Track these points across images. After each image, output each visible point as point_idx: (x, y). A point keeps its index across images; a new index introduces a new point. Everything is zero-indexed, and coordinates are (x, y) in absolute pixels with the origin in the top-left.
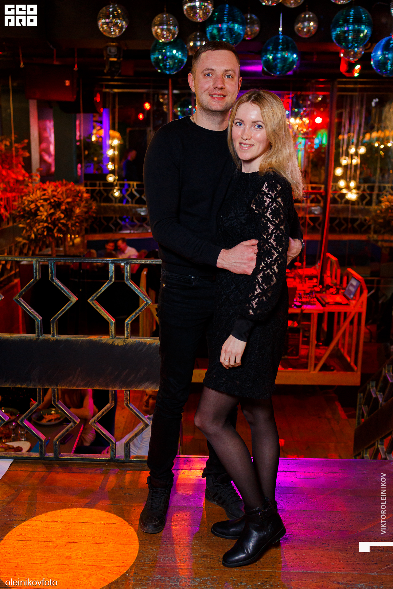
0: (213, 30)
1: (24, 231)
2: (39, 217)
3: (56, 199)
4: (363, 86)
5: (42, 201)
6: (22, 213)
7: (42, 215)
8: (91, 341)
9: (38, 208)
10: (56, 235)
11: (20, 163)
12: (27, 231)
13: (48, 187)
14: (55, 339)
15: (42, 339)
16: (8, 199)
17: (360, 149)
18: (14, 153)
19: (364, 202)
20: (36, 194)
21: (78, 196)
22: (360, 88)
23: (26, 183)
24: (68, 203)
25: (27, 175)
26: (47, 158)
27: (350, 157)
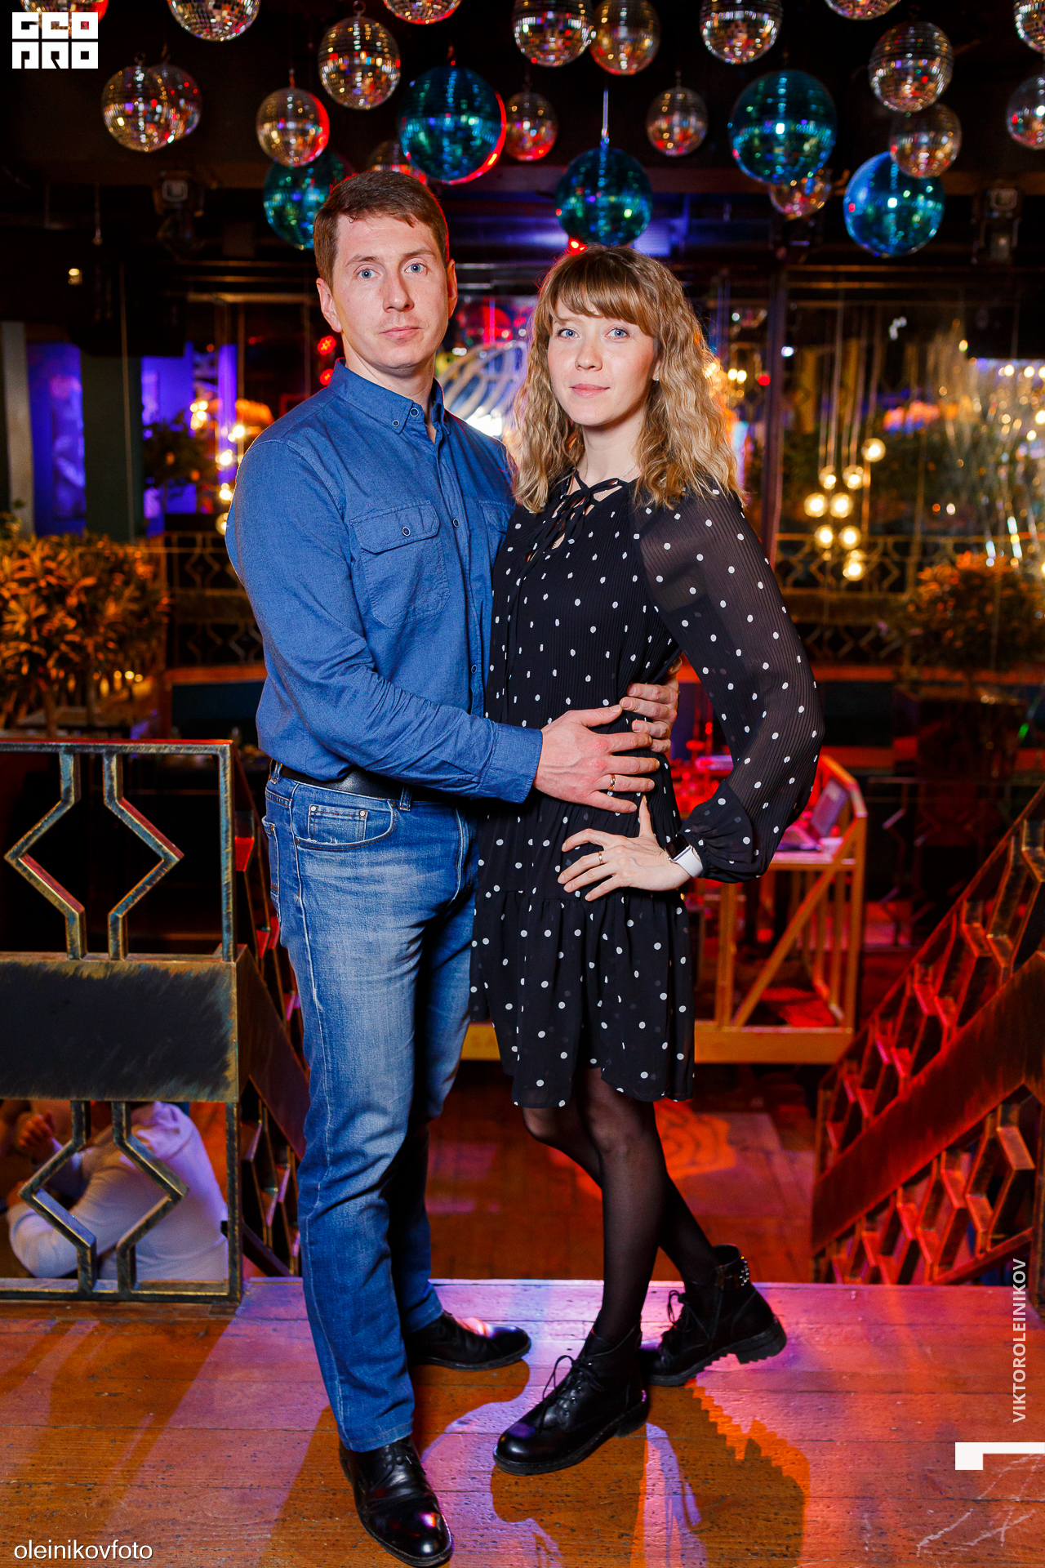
2: (7, 628)
3: (53, 580)
5: (14, 586)
7: (14, 622)
10: (54, 673)
13: (34, 549)
17: (869, 447)
19: (886, 584)
21: (121, 571)
22: (848, 289)
24: (87, 590)
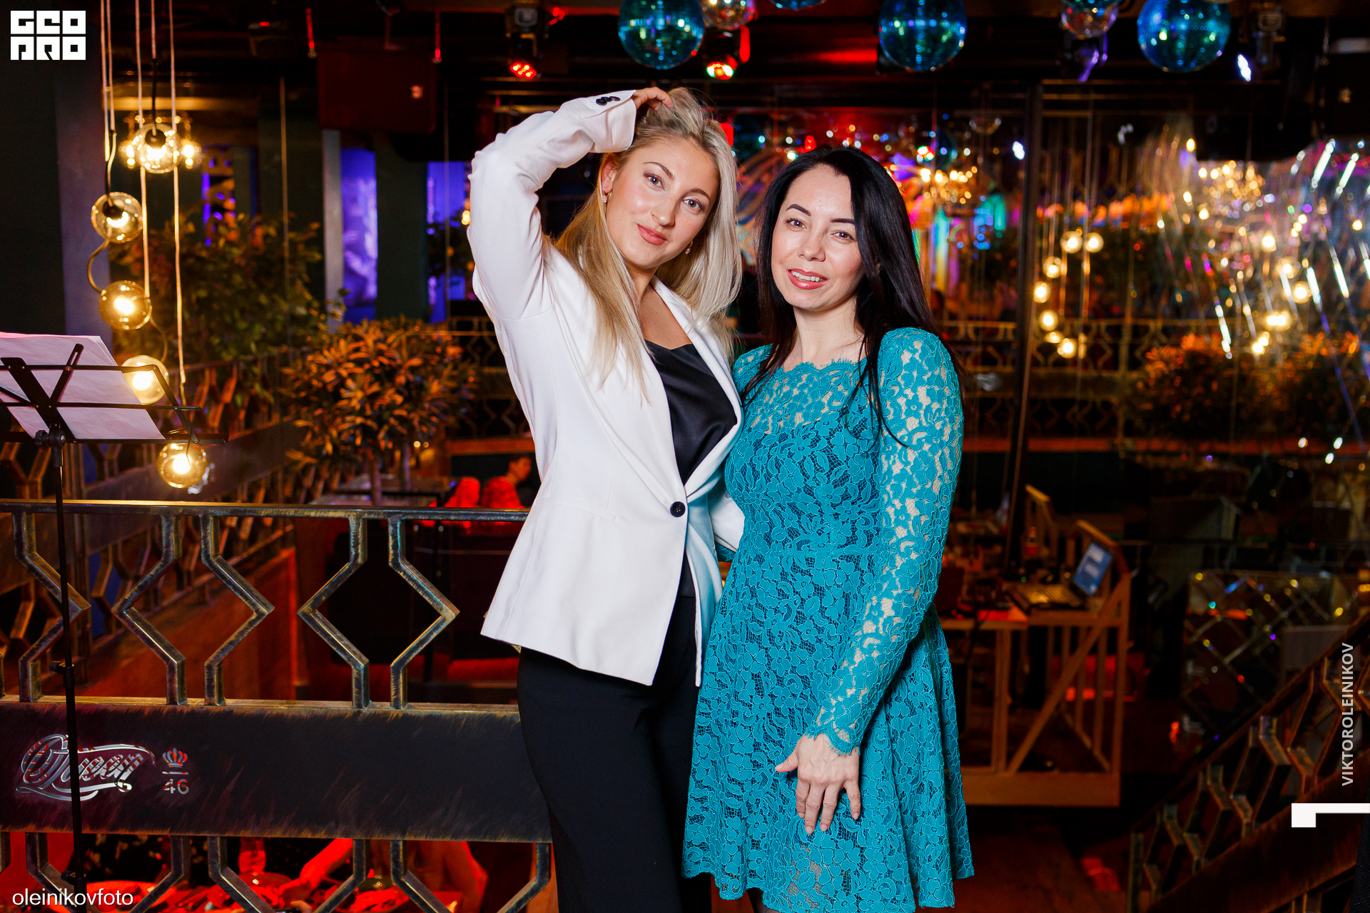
1: (309, 436)
2: (342, 403)
3: (385, 361)
4: (1102, 97)
5: (351, 365)
6: (303, 394)
7: (350, 399)
8: (491, 719)
9: (341, 383)
10: (383, 444)
11: (300, 277)
12: (314, 436)
13: (367, 332)
14: (400, 715)
15: (368, 713)
16: (271, 359)
17: (1088, 239)
18: (287, 254)
20: (338, 349)
21: (435, 353)
23: (313, 323)
24: (413, 370)
25: (316, 304)
26: (356, 264)
27: (1065, 258)
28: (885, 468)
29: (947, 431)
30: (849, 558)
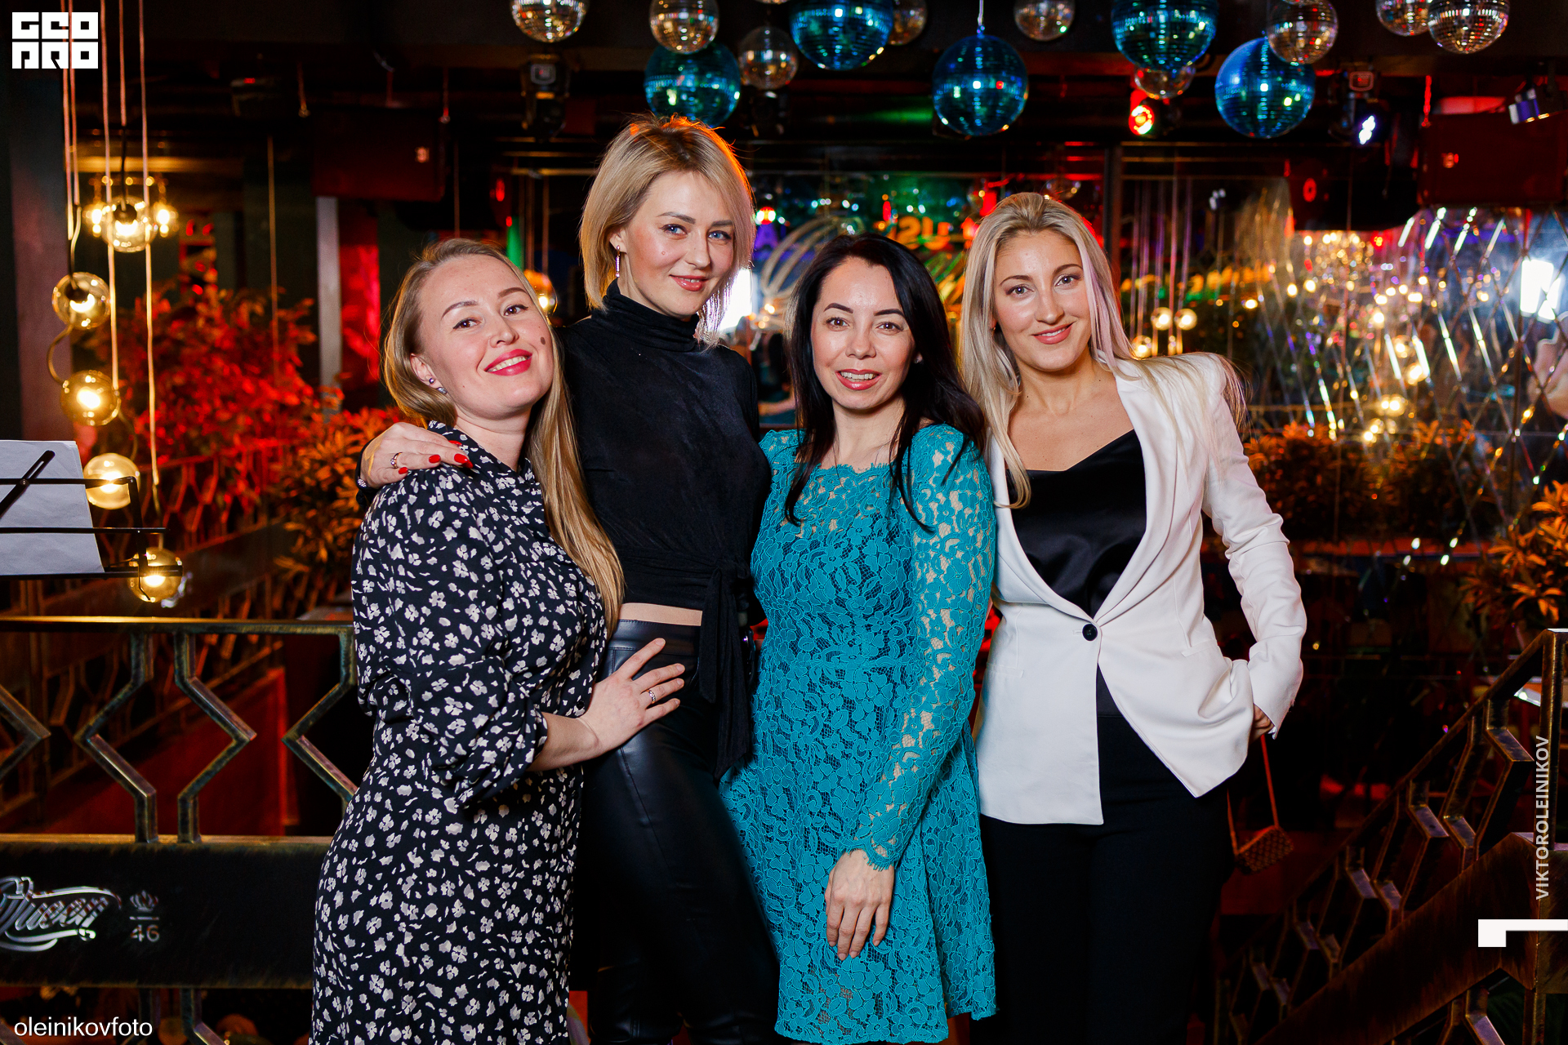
0: (808, 23)
1: (300, 541)
2: (339, 504)
4: (1188, 160)
5: (347, 460)
6: (293, 494)
7: (347, 499)
9: (337, 480)
11: (291, 360)
12: (307, 540)
13: (367, 423)
16: (256, 455)
17: (1181, 316)
18: (275, 334)
20: (333, 443)
22: (1181, 164)
23: (305, 412)
25: (309, 391)
27: (1155, 337)
28: (919, 575)
29: (980, 538)
30: (881, 670)
